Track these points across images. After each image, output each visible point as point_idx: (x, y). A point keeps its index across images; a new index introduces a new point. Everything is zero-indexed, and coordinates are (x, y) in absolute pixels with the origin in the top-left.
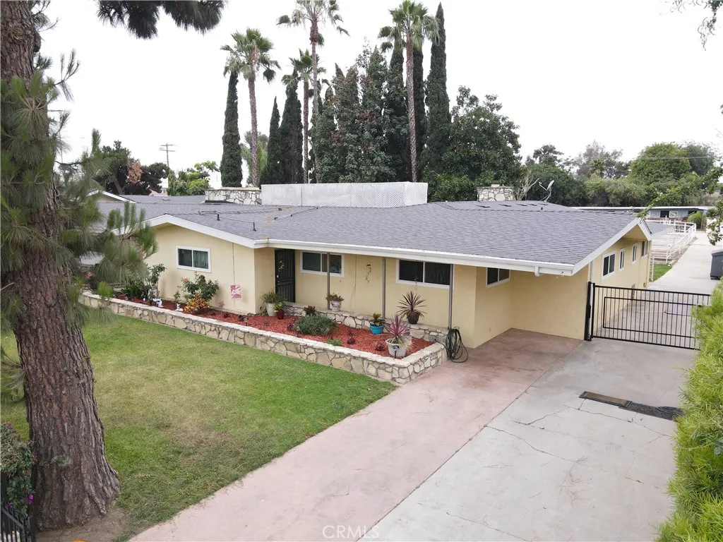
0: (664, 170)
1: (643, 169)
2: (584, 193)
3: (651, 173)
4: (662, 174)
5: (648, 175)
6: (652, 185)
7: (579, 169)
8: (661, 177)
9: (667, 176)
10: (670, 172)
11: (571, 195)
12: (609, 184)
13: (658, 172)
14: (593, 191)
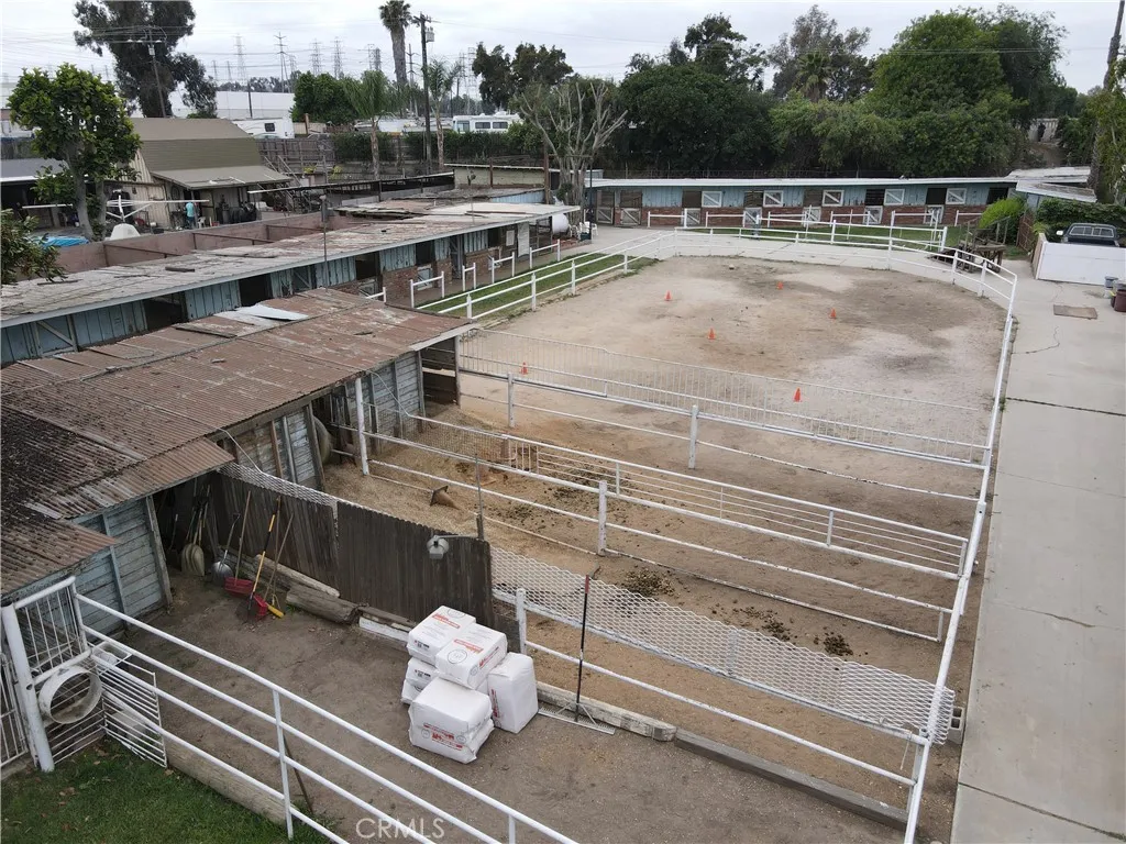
0: (946, 81)
1: (900, 76)
2: (767, 136)
3: (917, 87)
4: (939, 91)
5: (910, 94)
6: (915, 119)
7: (779, 71)
8: (938, 97)
9: (949, 96)
10: (958, 85)
11: (733, 143)
12: (822, 115)
13: (930, 86)
14: (787, 132)
